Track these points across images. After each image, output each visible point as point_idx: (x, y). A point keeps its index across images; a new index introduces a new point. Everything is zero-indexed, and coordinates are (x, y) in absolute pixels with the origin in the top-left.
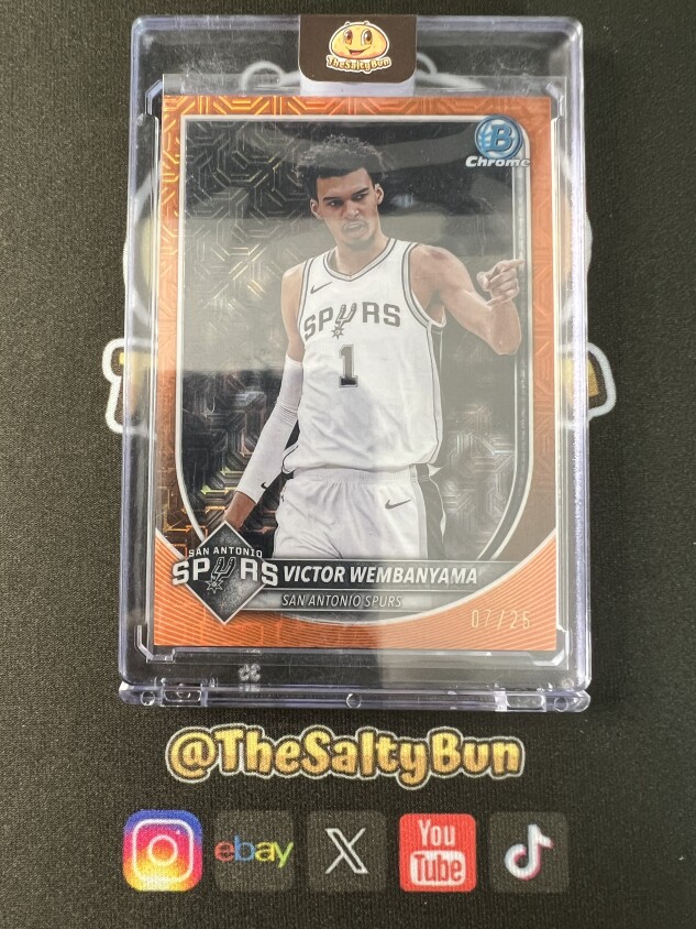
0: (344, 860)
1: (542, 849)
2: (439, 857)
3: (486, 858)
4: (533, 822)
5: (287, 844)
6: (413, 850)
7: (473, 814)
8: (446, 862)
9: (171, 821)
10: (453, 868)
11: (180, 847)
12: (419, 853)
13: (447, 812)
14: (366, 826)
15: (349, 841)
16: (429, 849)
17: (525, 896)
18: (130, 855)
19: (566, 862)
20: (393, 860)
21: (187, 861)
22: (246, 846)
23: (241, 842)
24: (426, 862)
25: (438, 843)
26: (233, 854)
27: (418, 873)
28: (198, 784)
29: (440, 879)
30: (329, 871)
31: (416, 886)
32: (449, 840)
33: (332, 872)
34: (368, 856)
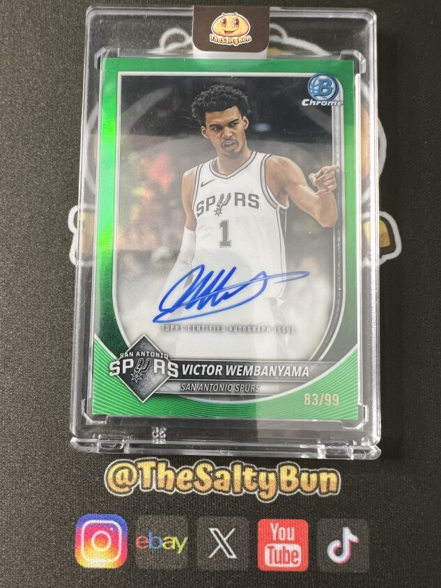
0: (221, 549)
1: (352, 543)
2: (284, 547)
3: (315, 549)
4: (346, 525)
5: (184, 537)
6: (267, 544)
7: (306, 520)
8: (288, 552)
9: (106, 522)
10: (293, 555)
11: (112, 539)
12: (270, 545)
13: (290, 518)
14: (236, 527)
15: (225, 536)
16: (277, 543)
17: (341, 575)
18: (80, 544)
19: (368, 552)
20: (253, 549)
21: (117, 548)
22: (156, 539)
23: (153, 536)
24: (275, 551)
25: (284, 539)
26: (148, 544)
27: (269, 559)
28: (126, 497)
29: (284, 563)
30: (211, 556)
31: (268, 567)
32: (291, 537)
33: (213, 557)
34: (237, 547)
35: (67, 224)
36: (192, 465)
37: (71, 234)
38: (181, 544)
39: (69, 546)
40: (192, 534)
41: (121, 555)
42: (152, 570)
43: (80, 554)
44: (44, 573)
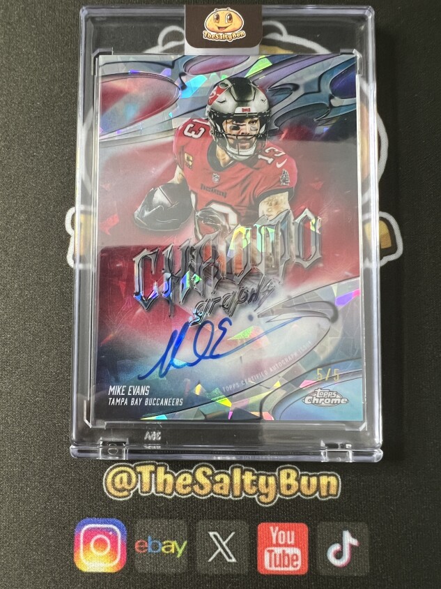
0: (220, 553)
1: (352, 547)
2: (284, 551)
3: (315, 552)
4: (346, 529)
5: (183, 541)
6: (266, 547)
7: (306, 523)
8: (288, 555)
9: (105, 526)
10: (293, 559)
11: (112, 543)
12: (270, 549)
13: (289, 522)
14: (235, 531)
15: (224, 540)
16: (277, 546)
17: (340, 578)
18: (79, 548)
19: (368, 555)
20: (253, 553)
21: (116, 552)
22: (155, 543)
23: (152, 540)
24: (275, 555)
25: (283, 543)
26: (147, 548)
27: (269, 562)
28: (125, 501)
29: (284, 567)
30: (210, 560)
31: (268, 571)
32: (290, 540)
33: (212, 561)
34: (237, 550)
35: (64, 227)
36: (191, 469)
37: (69, 236)
38: (180, 548)
39: (67, 551)
40: (191, 538)
41: (121, 559)
42: (151, 573)
43: (79, 558)
44: (43, 577)
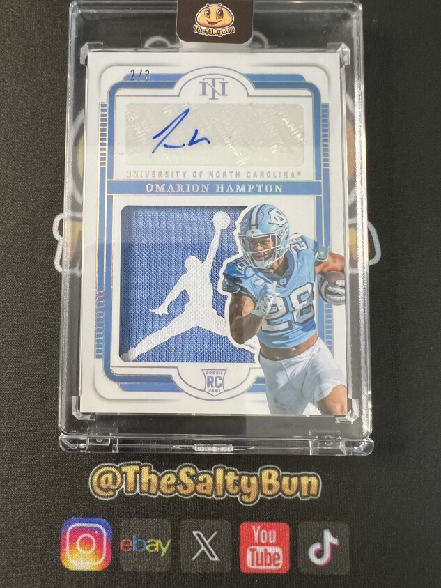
0: (203, 552)
1: (332, 546)
2: (266, 550)
3: (296, 552)
4: (326, 528)
5: (167, 541)
6: (248, 546)
7: (288, 523)
8: (270, 554)
9: (91, 525)
10: (274, 558)
11: (97, 542)
12: (253, 547)
13: (271, 521)
14: (218, 530)
15: (207, 539)
16: (259, 545)
17: (321, 576)
19: (348, 554)
20: (235, 551)
21: (102, 551)
22: (140, 542)
23: (137, 539)
24: (257, 554)
25: (265, 542)
26: (132, 547)
27: (251, 561)
28: (110, 501)
29: (266, 565)
30: (194, 558)
31: (250, 570)
32: (272, 539)
33: (196, 559)
34: (219, 549)
35: (52, 231)
36: (175, 469)
37: (56, 242)
38: (164, 547)
40: (175, 537)
41: (106, 558)
42: (136, 572)
43: (65, 557)
